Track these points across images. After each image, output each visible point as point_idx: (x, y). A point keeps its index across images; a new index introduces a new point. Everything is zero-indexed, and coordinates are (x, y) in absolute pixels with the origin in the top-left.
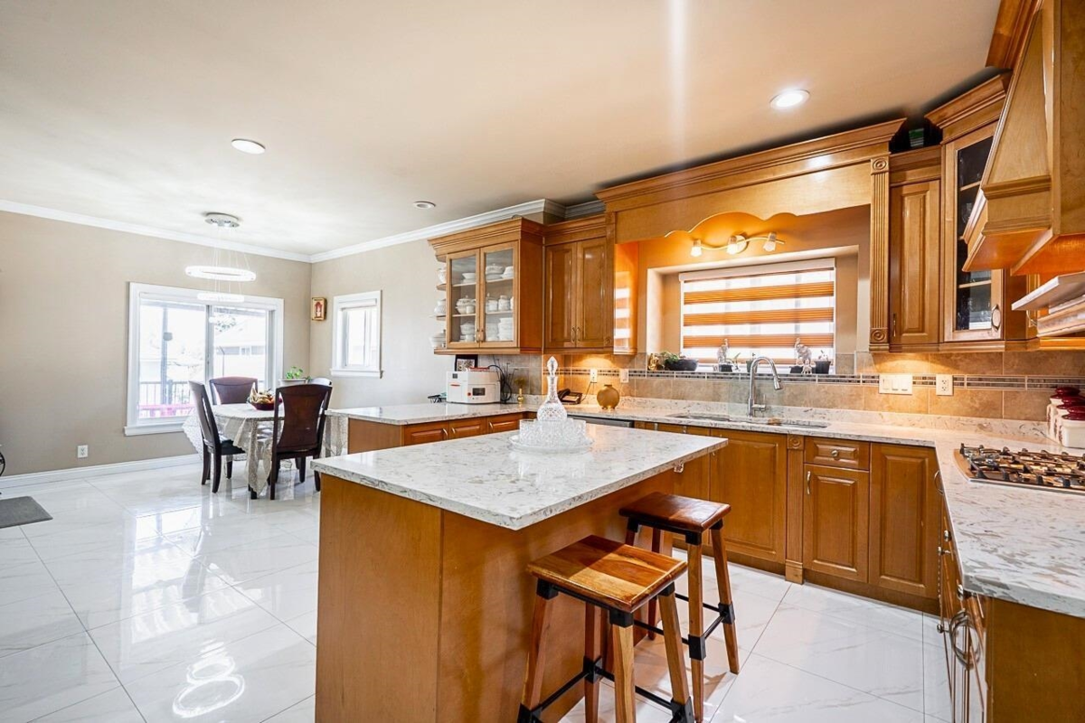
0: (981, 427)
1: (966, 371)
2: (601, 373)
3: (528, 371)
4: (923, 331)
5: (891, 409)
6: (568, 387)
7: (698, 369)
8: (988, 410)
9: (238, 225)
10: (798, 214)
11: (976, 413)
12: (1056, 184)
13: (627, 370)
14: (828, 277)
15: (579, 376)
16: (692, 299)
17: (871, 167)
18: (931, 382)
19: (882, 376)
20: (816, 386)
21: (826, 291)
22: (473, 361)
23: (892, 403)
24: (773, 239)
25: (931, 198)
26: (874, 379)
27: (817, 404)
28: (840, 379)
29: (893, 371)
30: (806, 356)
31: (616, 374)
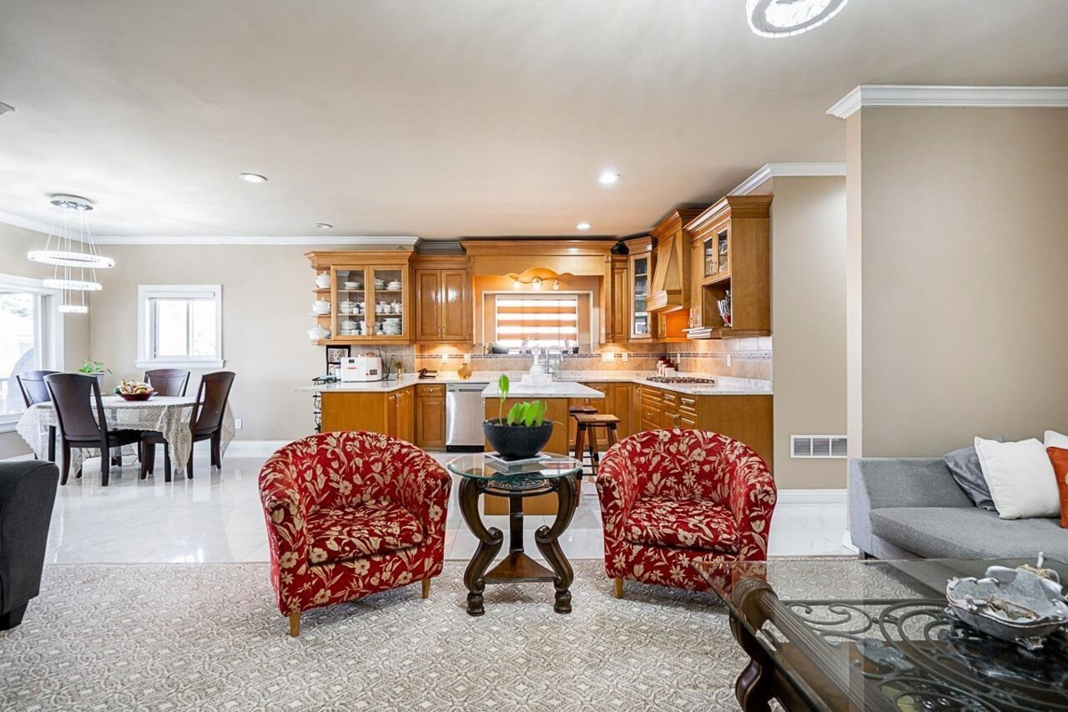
0: (638, 374)
1: (633, 351)
2: (451, 357)
3: (402, 356)
4: (622, 333)
5: (606, 369)
6: (424, 367)
7: (510, 353)
8: (639, 367)
9: (91, 208)
10: (574, 274)
11: (635, 369)
12: (683, 292)
13: (469, 355)
14: (574, 304)
15: (432, 359)
16: (501, 310)
17: (605, 258)
18: (620, 356)
19: (603, 354)
20: (576, 360)
21: (572, 311)
22: (347, 350)
23: (606, 367)
24: (558, 284)
25: (624, 275)
26: (600, 356)
27: (577, 369)
28: (586, 356)
29: (607, 352)
30: (567, 345)
31: (462, 357)
